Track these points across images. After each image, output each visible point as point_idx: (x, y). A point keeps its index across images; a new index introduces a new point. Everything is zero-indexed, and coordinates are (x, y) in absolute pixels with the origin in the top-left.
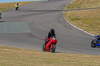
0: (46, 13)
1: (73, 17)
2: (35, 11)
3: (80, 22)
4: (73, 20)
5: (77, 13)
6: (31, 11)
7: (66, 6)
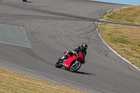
0: (67, 19)
1: (116, 36)
2: (45, 12)
3: (128, 47)
4: (115, 41)
5: (126, 31)
6: (39, 11)
7: (106, 14)
